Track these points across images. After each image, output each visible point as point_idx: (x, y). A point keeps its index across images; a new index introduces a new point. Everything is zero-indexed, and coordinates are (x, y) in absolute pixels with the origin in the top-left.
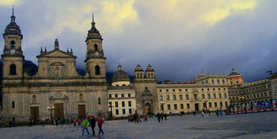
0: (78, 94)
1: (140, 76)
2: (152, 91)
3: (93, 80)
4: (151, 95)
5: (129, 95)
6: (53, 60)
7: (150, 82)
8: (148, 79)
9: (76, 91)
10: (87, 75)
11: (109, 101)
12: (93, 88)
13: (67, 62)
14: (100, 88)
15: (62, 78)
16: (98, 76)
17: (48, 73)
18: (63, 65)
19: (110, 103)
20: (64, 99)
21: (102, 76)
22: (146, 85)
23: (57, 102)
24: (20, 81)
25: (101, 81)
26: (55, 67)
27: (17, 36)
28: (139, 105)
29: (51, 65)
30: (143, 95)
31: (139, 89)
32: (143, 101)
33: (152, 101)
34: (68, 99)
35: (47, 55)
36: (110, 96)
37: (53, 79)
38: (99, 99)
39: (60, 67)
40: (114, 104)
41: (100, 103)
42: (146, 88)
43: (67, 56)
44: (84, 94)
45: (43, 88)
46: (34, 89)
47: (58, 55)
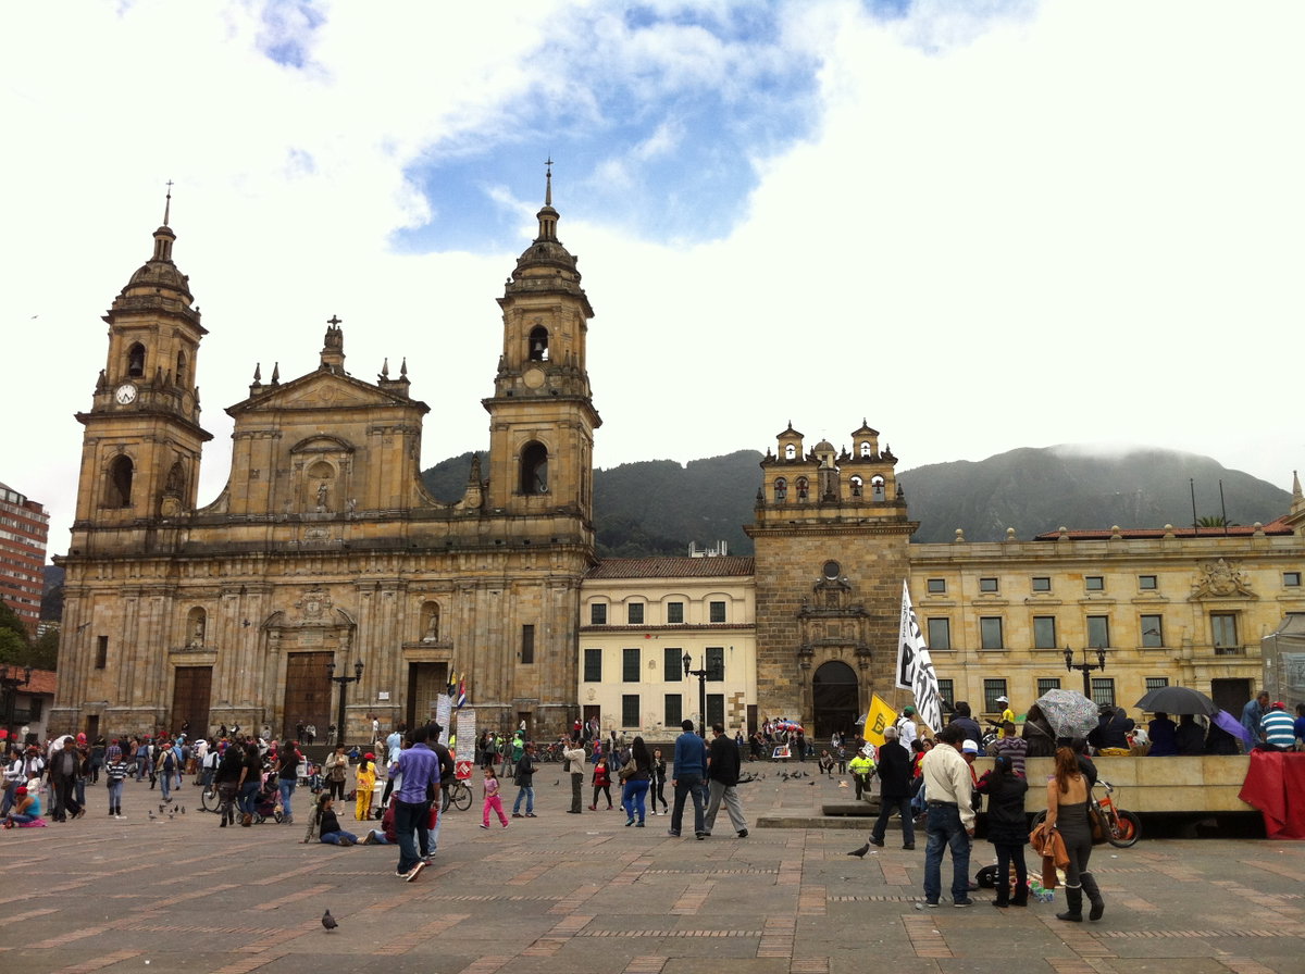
0: (415, 603)
1: (791, 493)
2: (868, 586)
3: (499, 524)
4: (860, 613)
5: (718, 610)
6: (306, 427)
7: (861, 528)
8: (848, 513)
9: (402, 586)
10: (473, 496)
11: (587, 643)
12: (491, 567)
13: (371, 431)
14: (536, 567)
15: (341, 520)
16: (535, 502)
17: (274, 490)
18: (351, 450)
19: (594, 658)
20: (337, 628)
21: (553, 501)
22: (833, 548)
23: (304, 642)
24: (137, 535)
25: (544, 526)
26: (313, 459)
27: (152, 320)
28: (774, 672)
29: (292, 452)
30: (803, 615)
31: (782, 573)
32: (804, 653)
33: (863, 652)
34: (353, 627)
35: (277, 402)
36: (599, 612)
37: (295, 521)
38: (528, 630)
39: (332, 460)
40: (612, 665)
41: (527, 657)
42: (831, 567)
43: (372, 399)
44: (443, 600)
45: (234, 572)
46: (197, 577)
47: (332, 400)
